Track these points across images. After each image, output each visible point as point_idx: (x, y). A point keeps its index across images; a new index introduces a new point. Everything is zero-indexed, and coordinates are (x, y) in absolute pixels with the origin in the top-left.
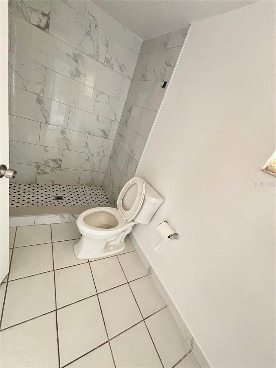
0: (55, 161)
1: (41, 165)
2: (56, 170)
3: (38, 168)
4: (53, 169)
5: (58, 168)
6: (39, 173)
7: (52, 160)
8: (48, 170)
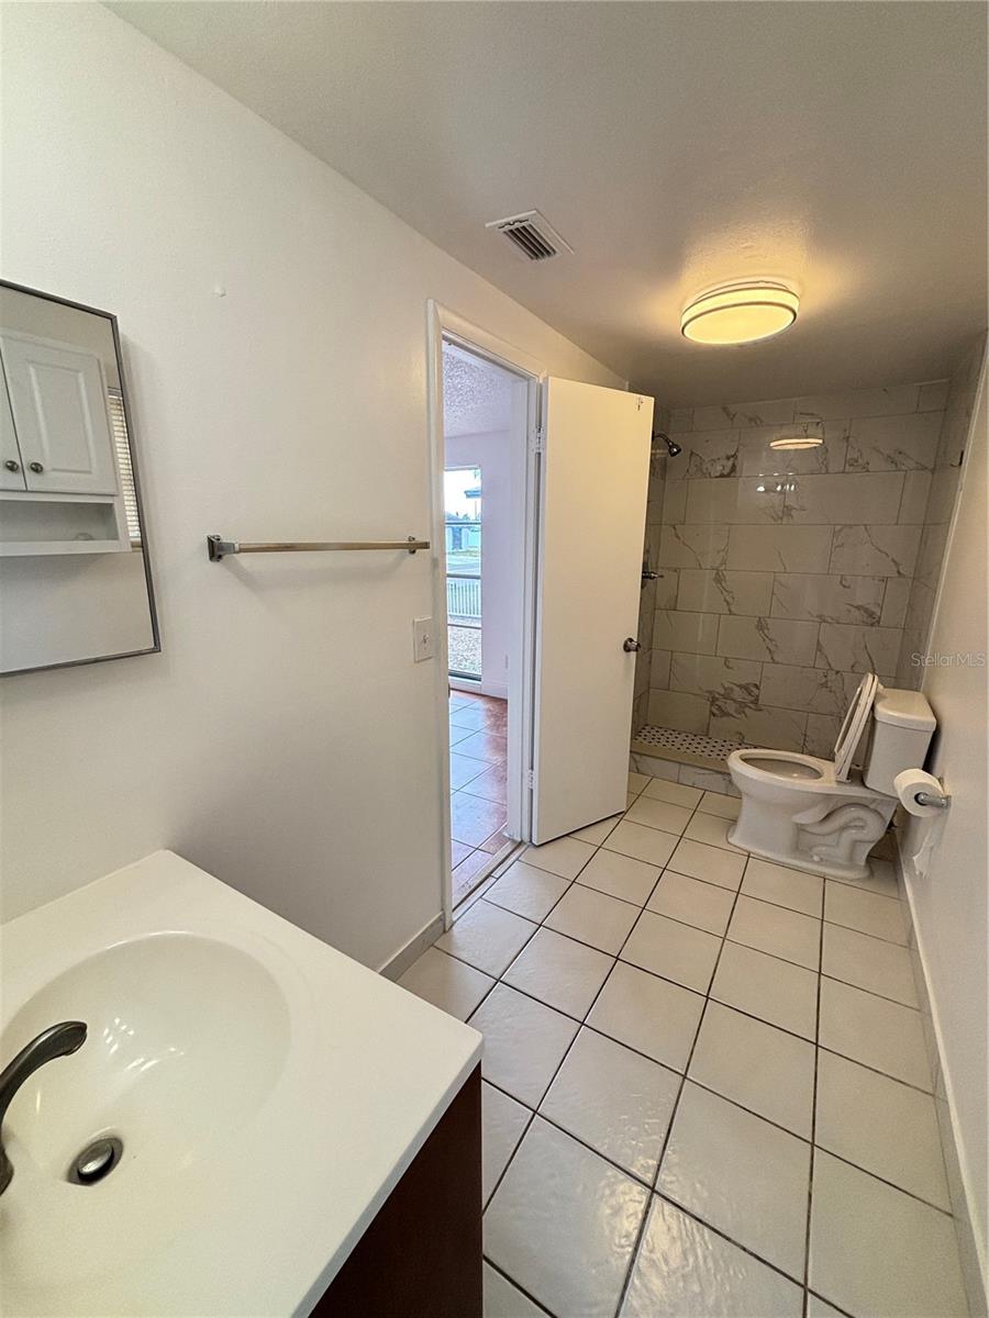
0: (745, 687)
1: (717, 696)
2: (747, 710)
3: (712, 703)
4: (742, 706)
5: (751, 705)
6: (714, 715)
7: (740, 686)
8: (730, 707)
